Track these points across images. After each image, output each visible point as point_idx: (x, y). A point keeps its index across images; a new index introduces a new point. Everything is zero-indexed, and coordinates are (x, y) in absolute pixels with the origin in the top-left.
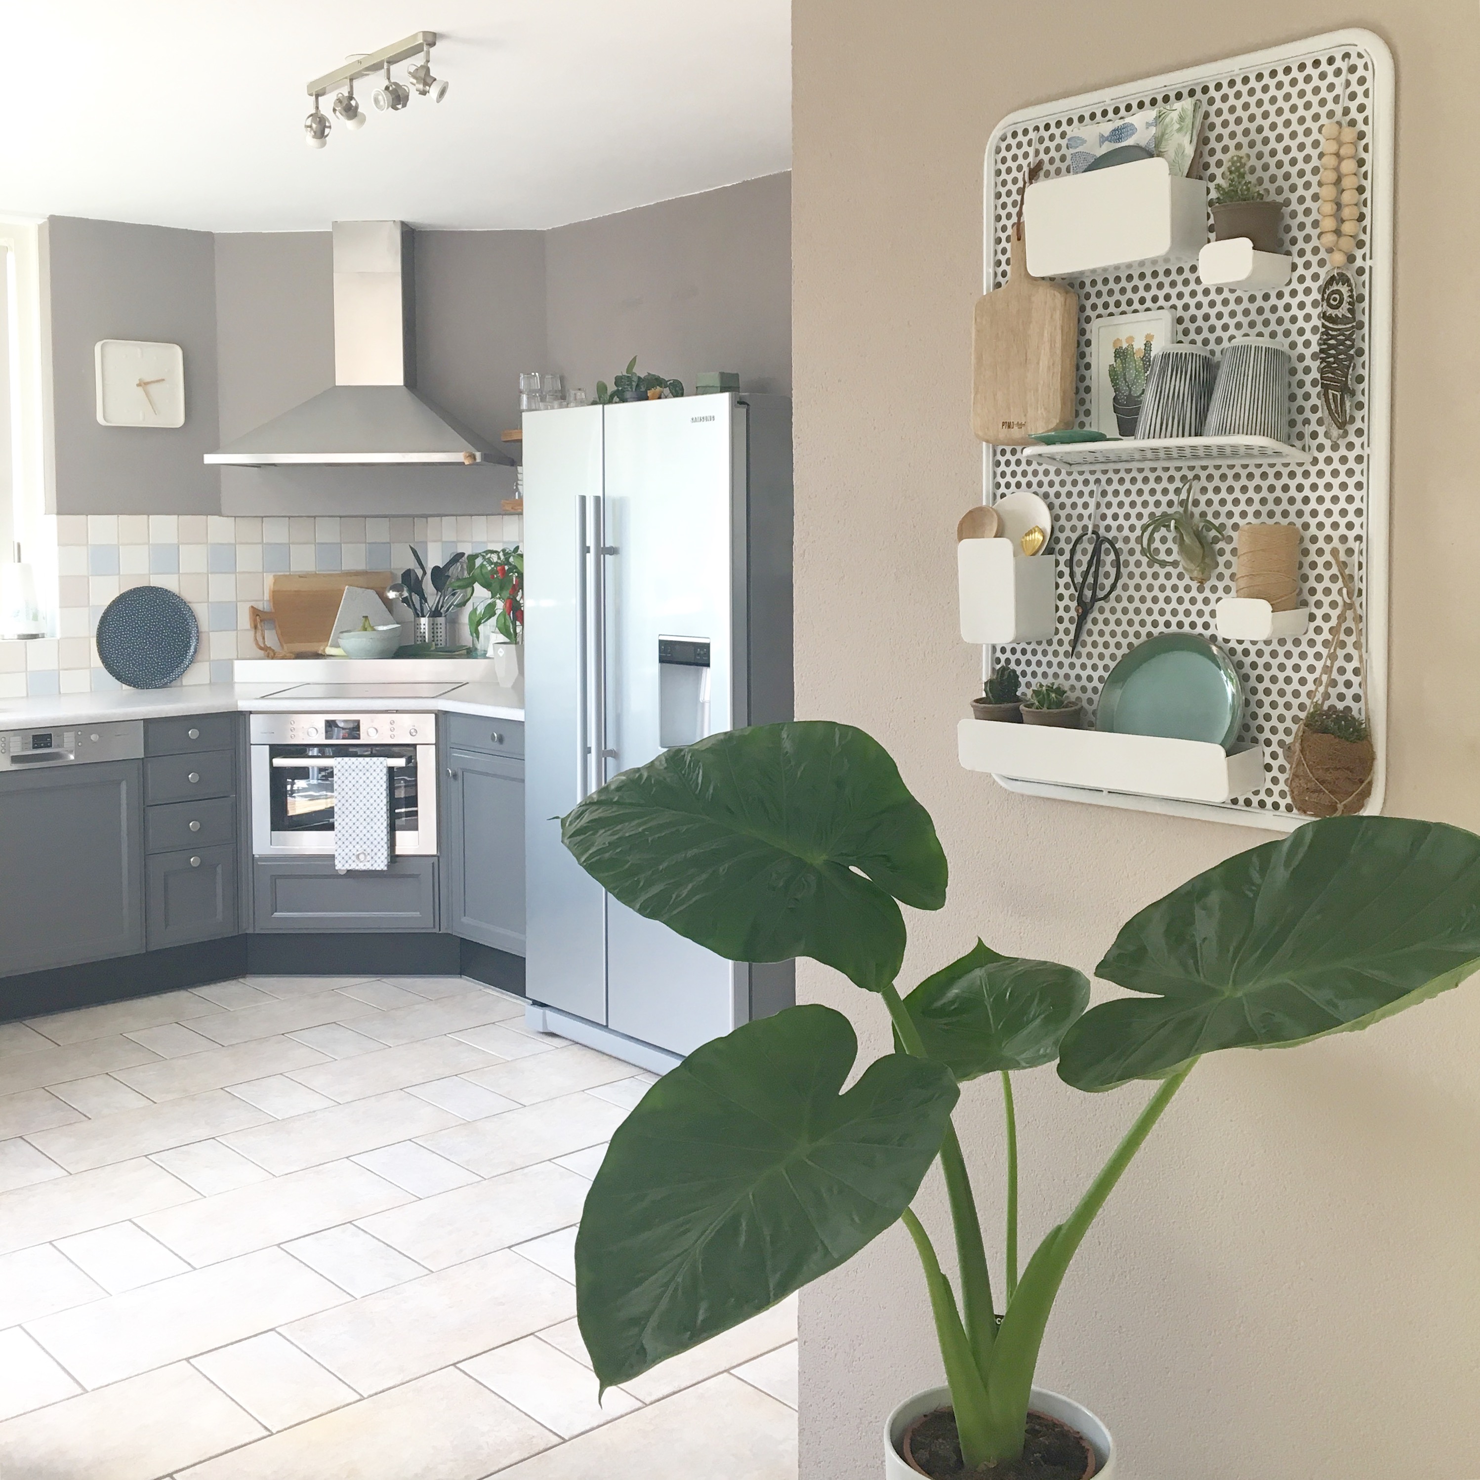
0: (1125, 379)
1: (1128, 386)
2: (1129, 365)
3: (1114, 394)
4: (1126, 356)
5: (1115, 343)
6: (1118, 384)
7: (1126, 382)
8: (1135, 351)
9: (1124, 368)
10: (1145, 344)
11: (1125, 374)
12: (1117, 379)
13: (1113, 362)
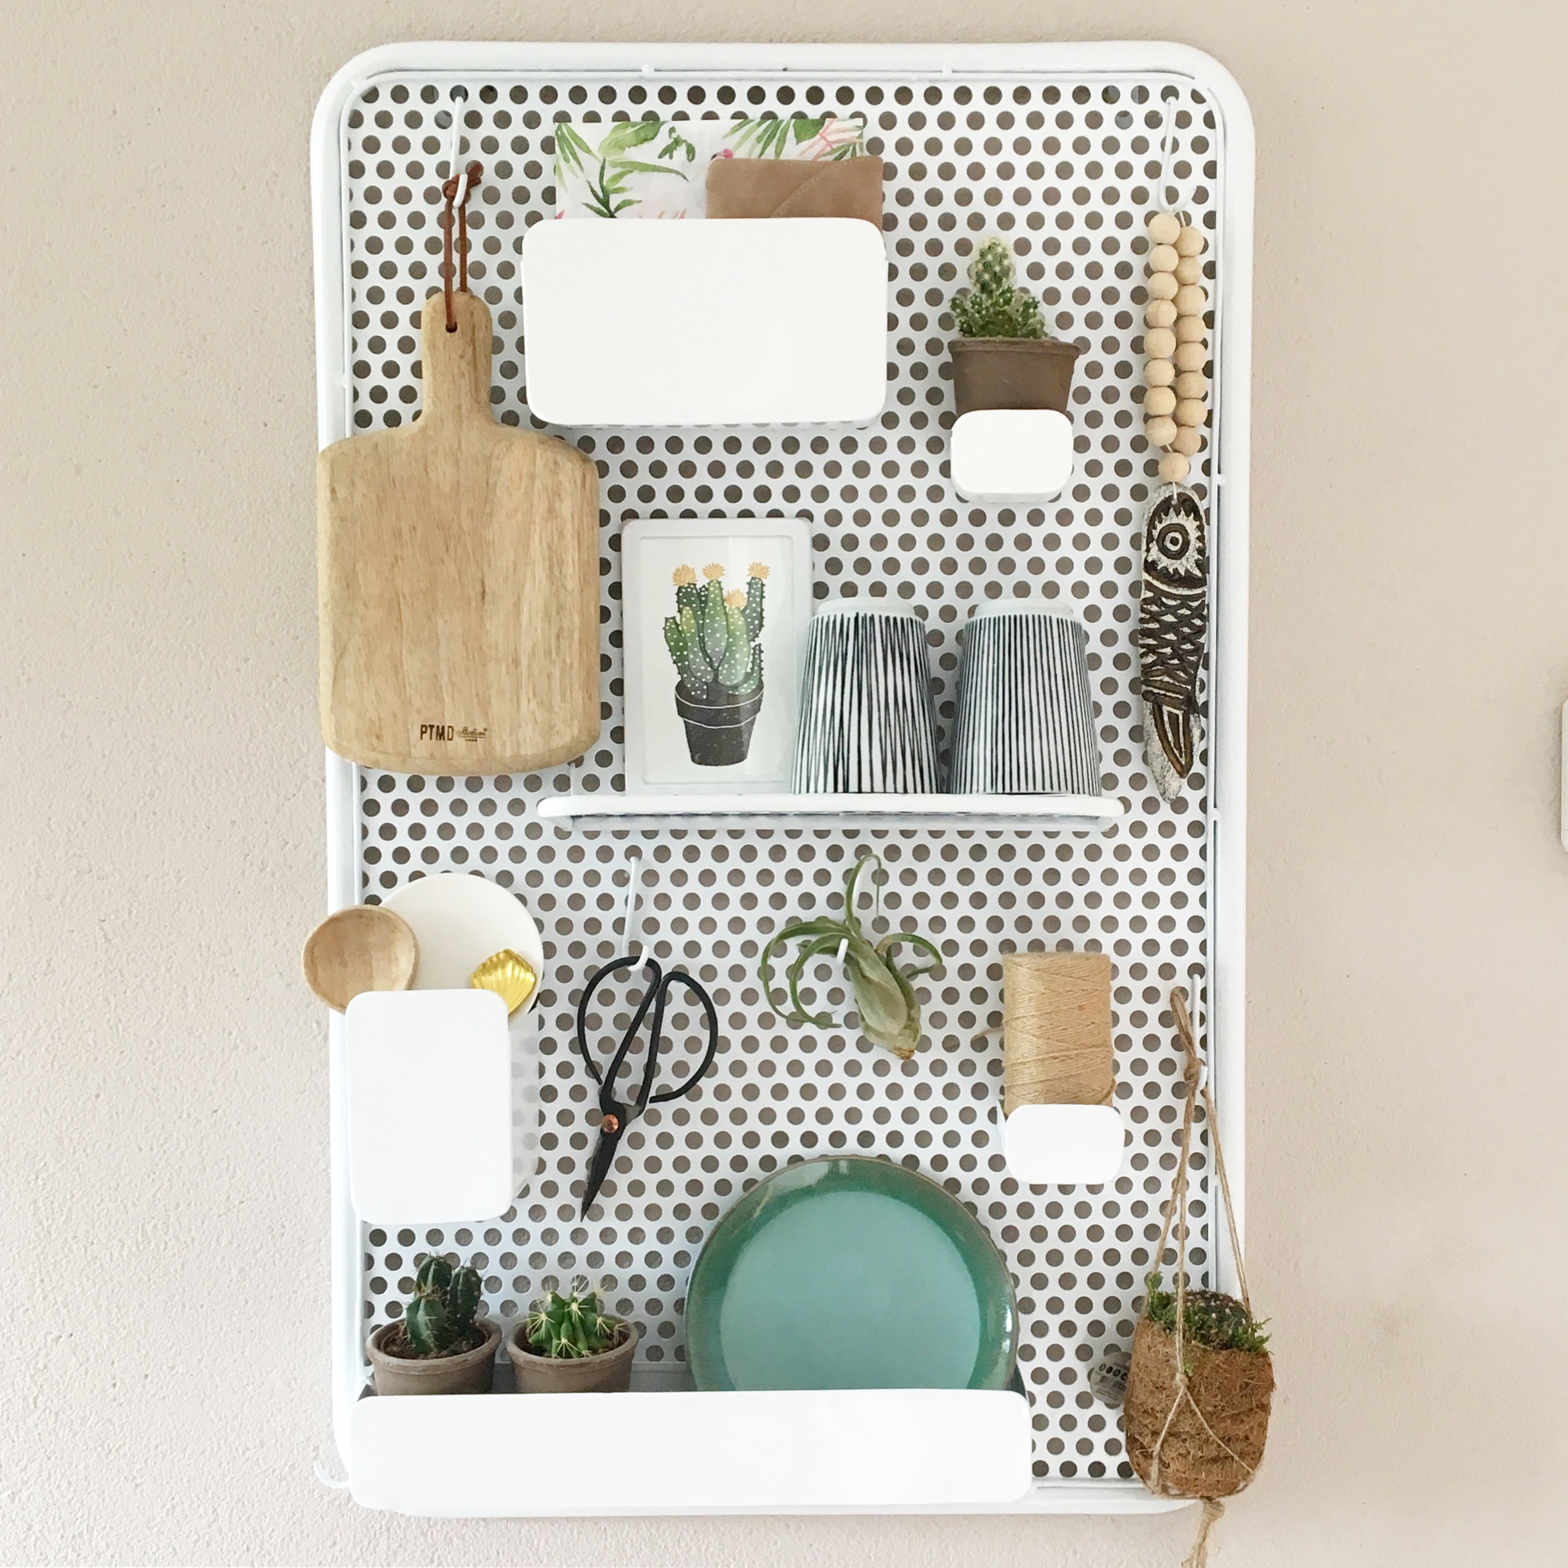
0: (704, 650)
1: (711, 664)
2: (713, 621)
3: (679, 678)
4: (706, 602)
5: (677, 574)
6: (687, 658)
7: (706, 655)
8: (725, 594)
9: (701, 628)
10: (749, 584)
11: (702, 640)
12: (685, 647)
13: (673, 611)
